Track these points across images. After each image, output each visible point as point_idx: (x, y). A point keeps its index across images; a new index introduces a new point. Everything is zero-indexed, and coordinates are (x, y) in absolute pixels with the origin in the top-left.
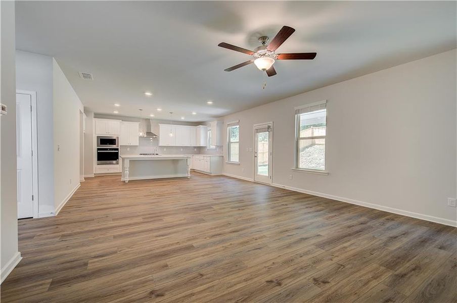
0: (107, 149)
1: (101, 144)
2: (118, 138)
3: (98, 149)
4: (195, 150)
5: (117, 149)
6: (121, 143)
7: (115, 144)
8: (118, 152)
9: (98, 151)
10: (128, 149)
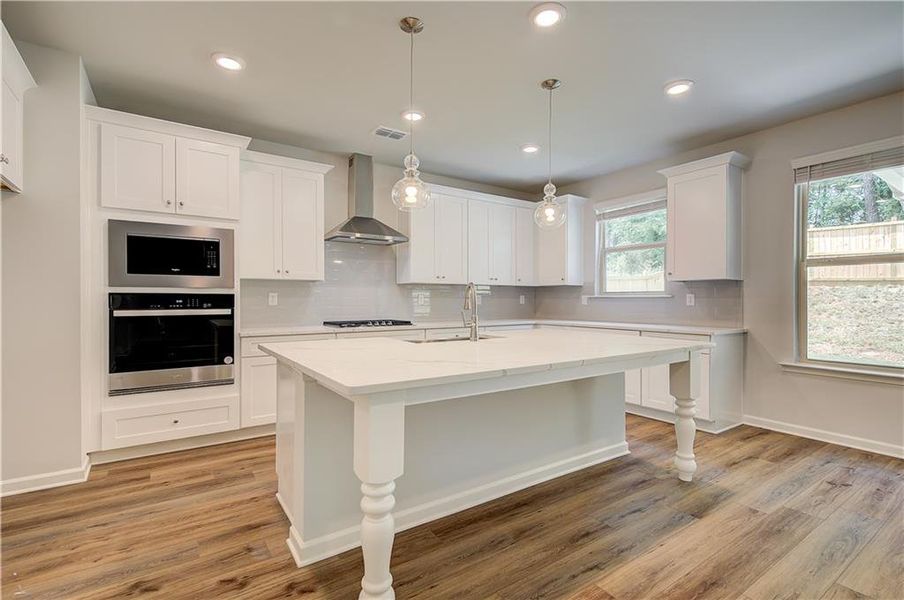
0: (166, 301)
1: (133, 268)
2: (229, 234)
3: (117, 301)
4: (522, 300)
5: (227, 301)
6: (246, 263)
7: (216, 272)
8: (231, 317)
9: (117, 313)
10: (273, 299)
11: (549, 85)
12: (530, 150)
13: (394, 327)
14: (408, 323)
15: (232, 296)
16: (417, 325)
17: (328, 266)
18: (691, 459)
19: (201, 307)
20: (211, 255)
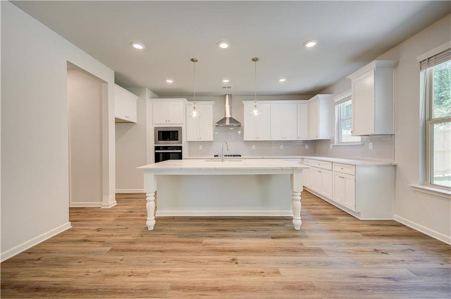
0: (167, 148)
1: (160, 139)
2: (181, 128)
4: (307, 147)
5: (180, 148)
7: (177, 140)
8: (181, 153)
9: (156, 151)
10: (201, 147)
11: (255, 60)
12: (282, 80)
13: (234, 157)
14: (240, 156)
15: (181, 146)
16: (242, 157)
17: (214, 135)
18: (298, 220)
19: (174, 150)
20: (176, 135)
